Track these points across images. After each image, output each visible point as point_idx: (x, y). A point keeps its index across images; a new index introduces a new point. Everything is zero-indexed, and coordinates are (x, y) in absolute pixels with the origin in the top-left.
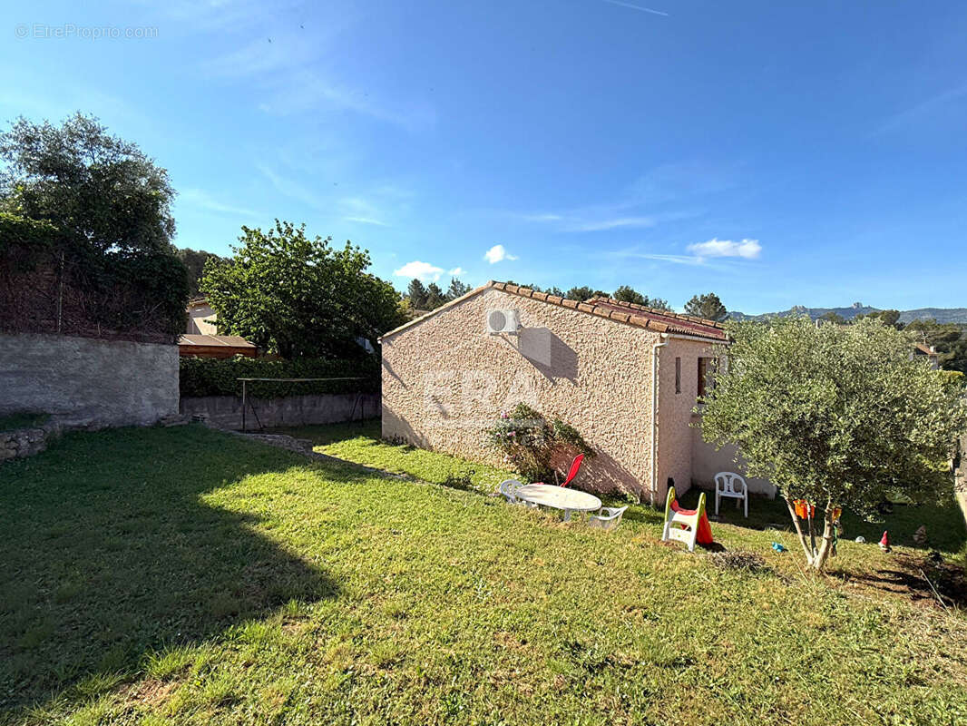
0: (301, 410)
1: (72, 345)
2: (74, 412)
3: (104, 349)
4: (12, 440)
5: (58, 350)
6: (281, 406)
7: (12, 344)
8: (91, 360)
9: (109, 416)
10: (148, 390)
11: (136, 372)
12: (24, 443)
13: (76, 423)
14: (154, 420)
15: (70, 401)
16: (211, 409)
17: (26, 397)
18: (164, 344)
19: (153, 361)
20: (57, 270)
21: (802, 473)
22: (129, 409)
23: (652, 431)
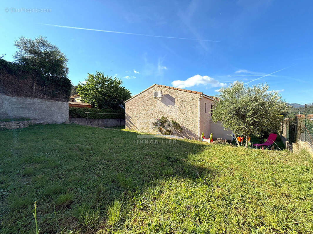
0: (104, 123)
1: (38, 101)
2: (38, 119)
3: (47, 102)
4: (18, 123)
5: (34, 102)
6: (98, 121)
7: (20, 99)
8: (43, 105)
9: (49, 120)
10: (60, 114)
11: (56, 109)
12: (22, 125)
13: (39, 122)
14: (61, 123)
15: (37, 116)
16: (78, 121)
17: (24, 114)
18: (64, 102)
19: (61, 106)
20: (33, 79)
21: (239, 125)
22: (54, 119)
23: (198, 122)
